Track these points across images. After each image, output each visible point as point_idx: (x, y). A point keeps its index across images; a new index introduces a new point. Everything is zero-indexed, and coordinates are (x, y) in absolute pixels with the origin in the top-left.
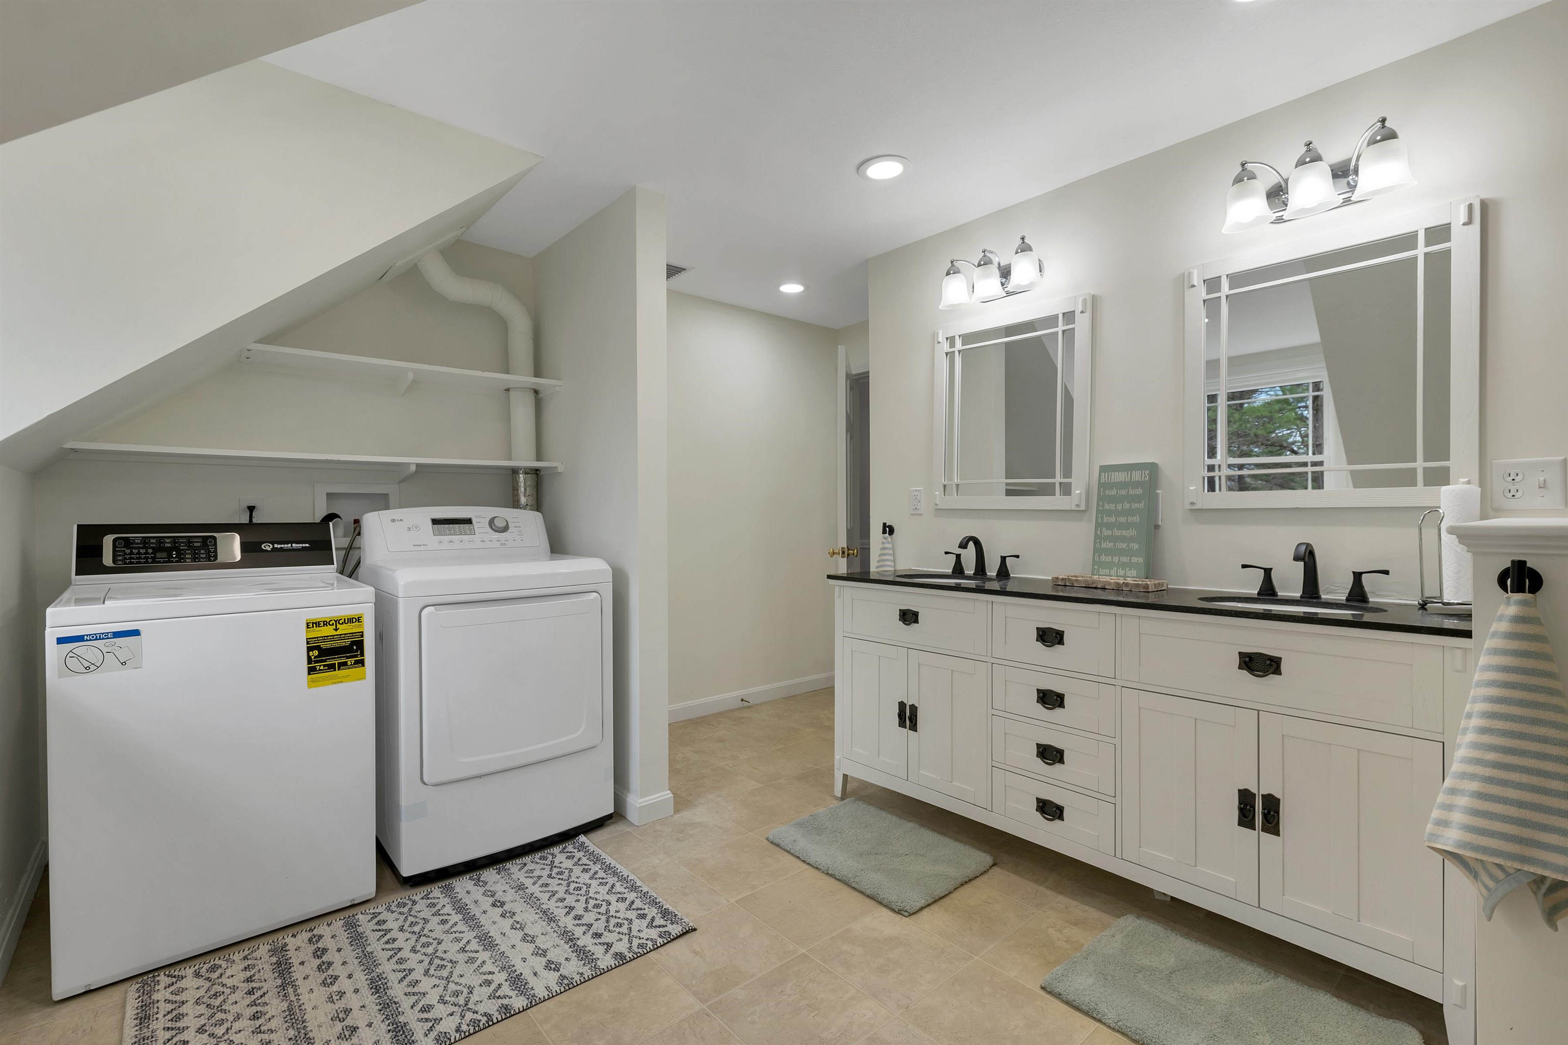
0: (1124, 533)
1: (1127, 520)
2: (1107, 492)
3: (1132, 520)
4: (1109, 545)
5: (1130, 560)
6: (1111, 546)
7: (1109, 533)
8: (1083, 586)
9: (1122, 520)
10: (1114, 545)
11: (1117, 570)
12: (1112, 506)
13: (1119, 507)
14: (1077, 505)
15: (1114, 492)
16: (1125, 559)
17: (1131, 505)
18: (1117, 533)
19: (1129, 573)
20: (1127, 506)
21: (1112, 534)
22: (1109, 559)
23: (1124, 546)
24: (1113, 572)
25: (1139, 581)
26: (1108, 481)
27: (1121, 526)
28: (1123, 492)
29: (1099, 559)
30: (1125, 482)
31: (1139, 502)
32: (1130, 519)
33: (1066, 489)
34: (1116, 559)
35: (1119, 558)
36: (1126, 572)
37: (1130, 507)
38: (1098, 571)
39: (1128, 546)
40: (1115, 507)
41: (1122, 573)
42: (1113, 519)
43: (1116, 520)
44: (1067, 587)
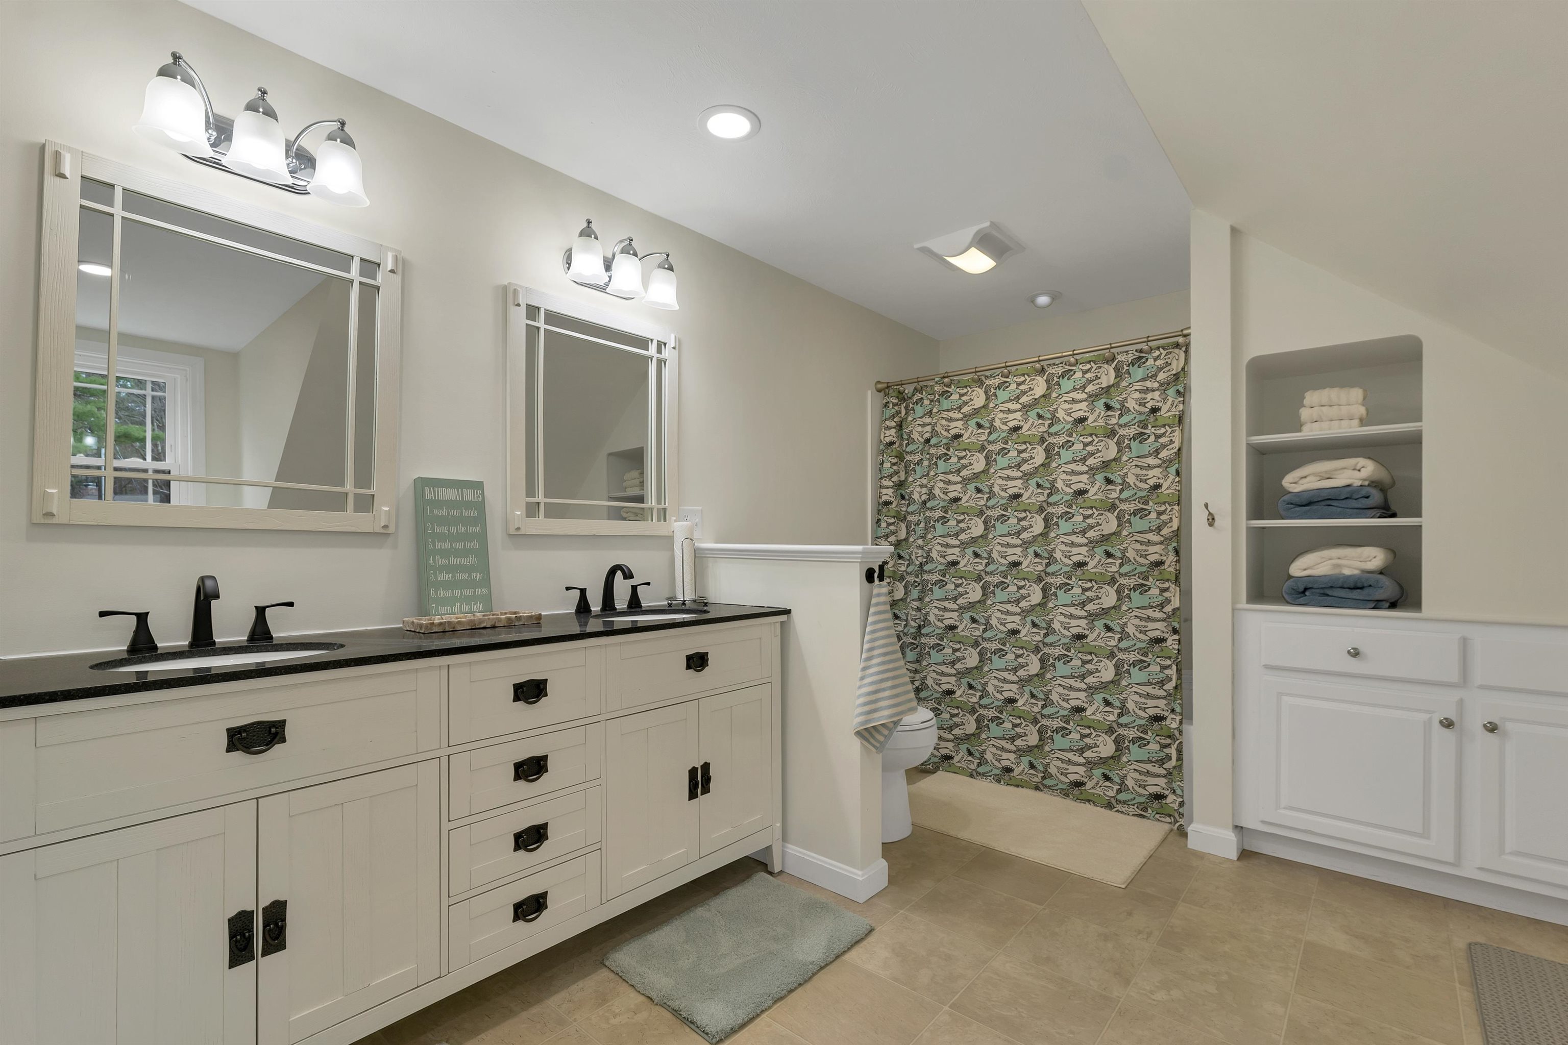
0: (464, 561)
1: (465, 546)
2: (435, 512)
3: (470, 546)
4: (447, 577)
5: (474, 592)
6: (449, 578)
7: (445, 561)
8: (468, 628)
9: (459, 546)
10: (454, 577)
11: (461, 606)
12: (444, 529)
13: (453, 530)
14: (385, 527)
15: (444, 512)
16: (468, 592)
17: (467, 528)
18: (455, 561)
19: (474, 608)
20: (463, 529)
21: (449, 563)
22: (449, 593)
23: (466, 576)
24: (456, 608)
25: (489, 615)
26: (435, 498)
27: (458, 554)
28: (456, 513)
29: (436, 594)
30: (456, 501)
31: (476, 525)
32: (468, 545)
33: (365, 504)
34: (457, 593)
35: (461, 592)
36: (471, 607)
37: (466, 530)
38: (437, 610)
39: (470, 576)
40: (449, 530)
41: (466, 608)
42: (447, 545)
43: (452, 546)
44: (447, 633)
